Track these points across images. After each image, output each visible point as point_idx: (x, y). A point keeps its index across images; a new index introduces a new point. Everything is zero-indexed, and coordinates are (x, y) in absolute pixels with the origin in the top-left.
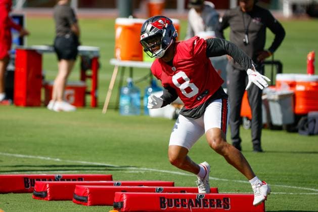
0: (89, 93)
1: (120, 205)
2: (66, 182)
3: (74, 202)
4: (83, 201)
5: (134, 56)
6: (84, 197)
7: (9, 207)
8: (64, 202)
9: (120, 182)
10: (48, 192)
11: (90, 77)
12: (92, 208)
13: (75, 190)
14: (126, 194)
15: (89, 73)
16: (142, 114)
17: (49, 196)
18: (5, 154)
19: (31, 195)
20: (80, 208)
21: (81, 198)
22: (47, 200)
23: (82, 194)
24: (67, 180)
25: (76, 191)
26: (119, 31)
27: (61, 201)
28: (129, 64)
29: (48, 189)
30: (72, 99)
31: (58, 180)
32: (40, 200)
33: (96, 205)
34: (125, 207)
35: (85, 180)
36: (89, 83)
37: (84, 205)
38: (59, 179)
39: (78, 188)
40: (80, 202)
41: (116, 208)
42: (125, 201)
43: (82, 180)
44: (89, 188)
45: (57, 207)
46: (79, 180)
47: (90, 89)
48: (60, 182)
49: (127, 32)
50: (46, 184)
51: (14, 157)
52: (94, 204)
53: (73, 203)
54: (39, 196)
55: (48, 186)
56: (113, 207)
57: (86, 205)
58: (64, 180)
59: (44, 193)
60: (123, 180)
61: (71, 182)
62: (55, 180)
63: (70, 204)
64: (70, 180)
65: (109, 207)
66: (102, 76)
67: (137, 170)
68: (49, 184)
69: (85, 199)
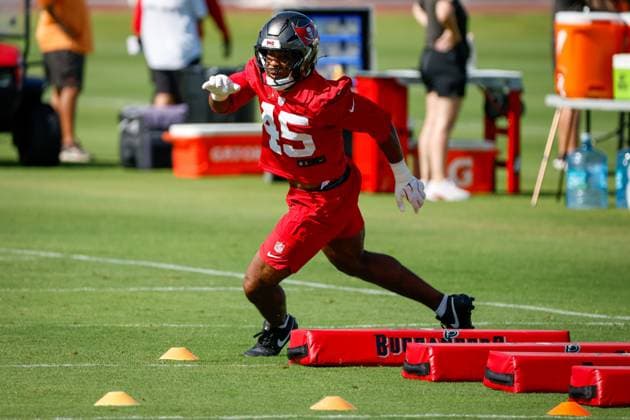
0: (503, 165)
1: (588, 392)
2: (466, 344)
3: (486, 385)
4: (505, 382)
5: (592, 88)
6: (507, 375)
7: (358, 394)
8: (467, 385)
9: (578, 344)
10: (432, 364)
11: (503, 132)
12: (524, 397)
13: (489, 361)
14: (600, 371)
15: (503, 123)
16: (612, 206)
17: (433, 372)
18: (341, 288)
19: (399, 370)
20: (500, 397)
21: (501, 377)
22: (430, 380)
23: (503, 368)
24: (470, 341)
25: (489, 363)
26: (562, 38)
27: (460, 384)
28: (583, 104)
29: (432, 359)
30: (469, 177)
31: (450, 341)
32: (418, 381)
33: (531, 392)
34: (600, 396)
35: (508, 341)
36: (502, 143)
37: (507, 390)
38: (453, 338)
39: (493, 357)
40: (499, 384)
41: (577, 397)
42: (599, 384)
43: (502, 341)
44: (516, 357)
45: (453, 394)
46: (495, 341)
47: (504, 156)
48: (454, 344)
49: (579, 38)
50: (427, 349)
51: (361, 294)
52: (527, 389)
53: (485, 388)
54: (415, 373)
55: (431, 352)
56: (567, 395)
57: (512, 391)
58: (463, 341)
59: (423, 367)
60: (584, 341)
61: (479, 344)
62: (443, 341)
63: (479, 388)
64: (475, 341)
65: (558, 394)
66: (527, 130)
67: (610, 321)
68: (434, 348)
69: (508, 379)
